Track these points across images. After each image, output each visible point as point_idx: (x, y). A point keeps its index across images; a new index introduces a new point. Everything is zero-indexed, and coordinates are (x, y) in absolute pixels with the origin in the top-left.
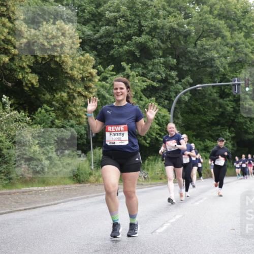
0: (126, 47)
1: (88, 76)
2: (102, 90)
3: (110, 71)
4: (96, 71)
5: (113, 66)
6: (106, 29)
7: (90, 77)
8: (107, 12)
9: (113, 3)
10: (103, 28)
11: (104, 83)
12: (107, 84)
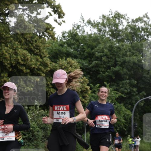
0: (107, 73)
1: (85, 90)
2: (92, 98)
3: (97, 87)
4: (90, 87)
5: (99, 84)
6: (95, 62)
7: (86, 91)
8: (97, 53)
9: (100, 47)
10: (94, 62)
11: (93, 94)
12: (96, 95)
